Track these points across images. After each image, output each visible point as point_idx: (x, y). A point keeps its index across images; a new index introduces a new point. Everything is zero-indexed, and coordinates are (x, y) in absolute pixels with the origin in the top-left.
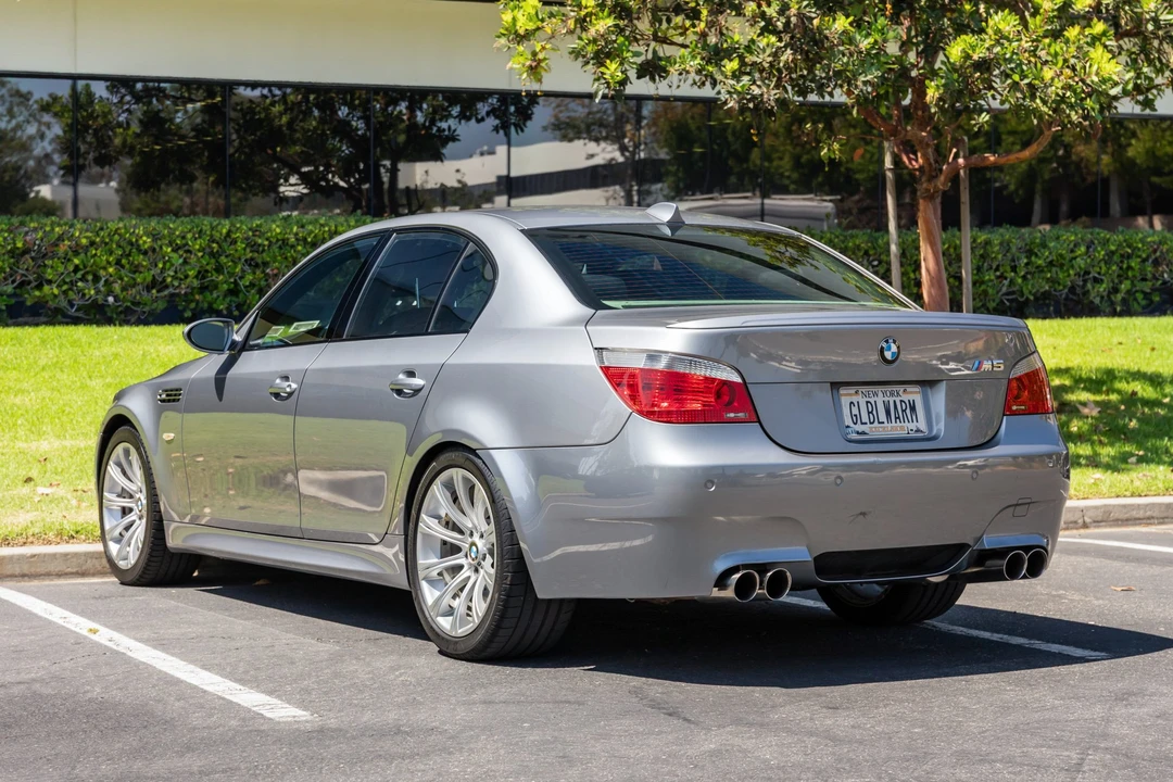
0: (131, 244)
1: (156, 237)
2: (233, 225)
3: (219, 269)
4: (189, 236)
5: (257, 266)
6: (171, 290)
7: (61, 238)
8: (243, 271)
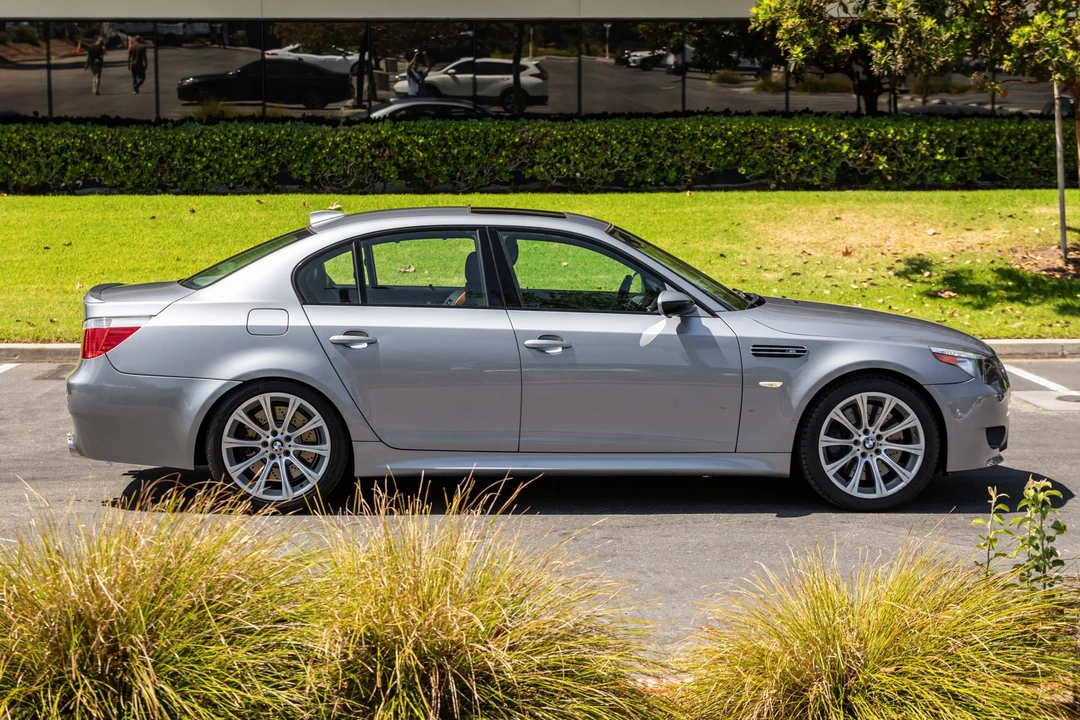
0: (590, 138)
1: (607, 134)
2: (659, 125)
3: (650, 154)
4: (629, 133)
5: (676, 152)
6: (618, 168)
7: (545, 135)
8: (665, 155)
